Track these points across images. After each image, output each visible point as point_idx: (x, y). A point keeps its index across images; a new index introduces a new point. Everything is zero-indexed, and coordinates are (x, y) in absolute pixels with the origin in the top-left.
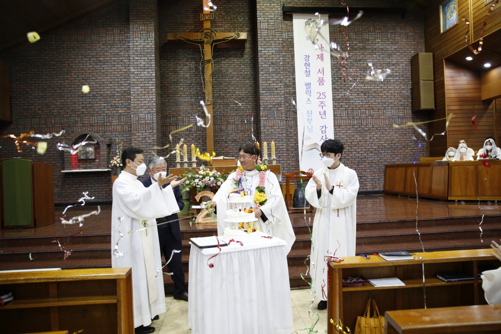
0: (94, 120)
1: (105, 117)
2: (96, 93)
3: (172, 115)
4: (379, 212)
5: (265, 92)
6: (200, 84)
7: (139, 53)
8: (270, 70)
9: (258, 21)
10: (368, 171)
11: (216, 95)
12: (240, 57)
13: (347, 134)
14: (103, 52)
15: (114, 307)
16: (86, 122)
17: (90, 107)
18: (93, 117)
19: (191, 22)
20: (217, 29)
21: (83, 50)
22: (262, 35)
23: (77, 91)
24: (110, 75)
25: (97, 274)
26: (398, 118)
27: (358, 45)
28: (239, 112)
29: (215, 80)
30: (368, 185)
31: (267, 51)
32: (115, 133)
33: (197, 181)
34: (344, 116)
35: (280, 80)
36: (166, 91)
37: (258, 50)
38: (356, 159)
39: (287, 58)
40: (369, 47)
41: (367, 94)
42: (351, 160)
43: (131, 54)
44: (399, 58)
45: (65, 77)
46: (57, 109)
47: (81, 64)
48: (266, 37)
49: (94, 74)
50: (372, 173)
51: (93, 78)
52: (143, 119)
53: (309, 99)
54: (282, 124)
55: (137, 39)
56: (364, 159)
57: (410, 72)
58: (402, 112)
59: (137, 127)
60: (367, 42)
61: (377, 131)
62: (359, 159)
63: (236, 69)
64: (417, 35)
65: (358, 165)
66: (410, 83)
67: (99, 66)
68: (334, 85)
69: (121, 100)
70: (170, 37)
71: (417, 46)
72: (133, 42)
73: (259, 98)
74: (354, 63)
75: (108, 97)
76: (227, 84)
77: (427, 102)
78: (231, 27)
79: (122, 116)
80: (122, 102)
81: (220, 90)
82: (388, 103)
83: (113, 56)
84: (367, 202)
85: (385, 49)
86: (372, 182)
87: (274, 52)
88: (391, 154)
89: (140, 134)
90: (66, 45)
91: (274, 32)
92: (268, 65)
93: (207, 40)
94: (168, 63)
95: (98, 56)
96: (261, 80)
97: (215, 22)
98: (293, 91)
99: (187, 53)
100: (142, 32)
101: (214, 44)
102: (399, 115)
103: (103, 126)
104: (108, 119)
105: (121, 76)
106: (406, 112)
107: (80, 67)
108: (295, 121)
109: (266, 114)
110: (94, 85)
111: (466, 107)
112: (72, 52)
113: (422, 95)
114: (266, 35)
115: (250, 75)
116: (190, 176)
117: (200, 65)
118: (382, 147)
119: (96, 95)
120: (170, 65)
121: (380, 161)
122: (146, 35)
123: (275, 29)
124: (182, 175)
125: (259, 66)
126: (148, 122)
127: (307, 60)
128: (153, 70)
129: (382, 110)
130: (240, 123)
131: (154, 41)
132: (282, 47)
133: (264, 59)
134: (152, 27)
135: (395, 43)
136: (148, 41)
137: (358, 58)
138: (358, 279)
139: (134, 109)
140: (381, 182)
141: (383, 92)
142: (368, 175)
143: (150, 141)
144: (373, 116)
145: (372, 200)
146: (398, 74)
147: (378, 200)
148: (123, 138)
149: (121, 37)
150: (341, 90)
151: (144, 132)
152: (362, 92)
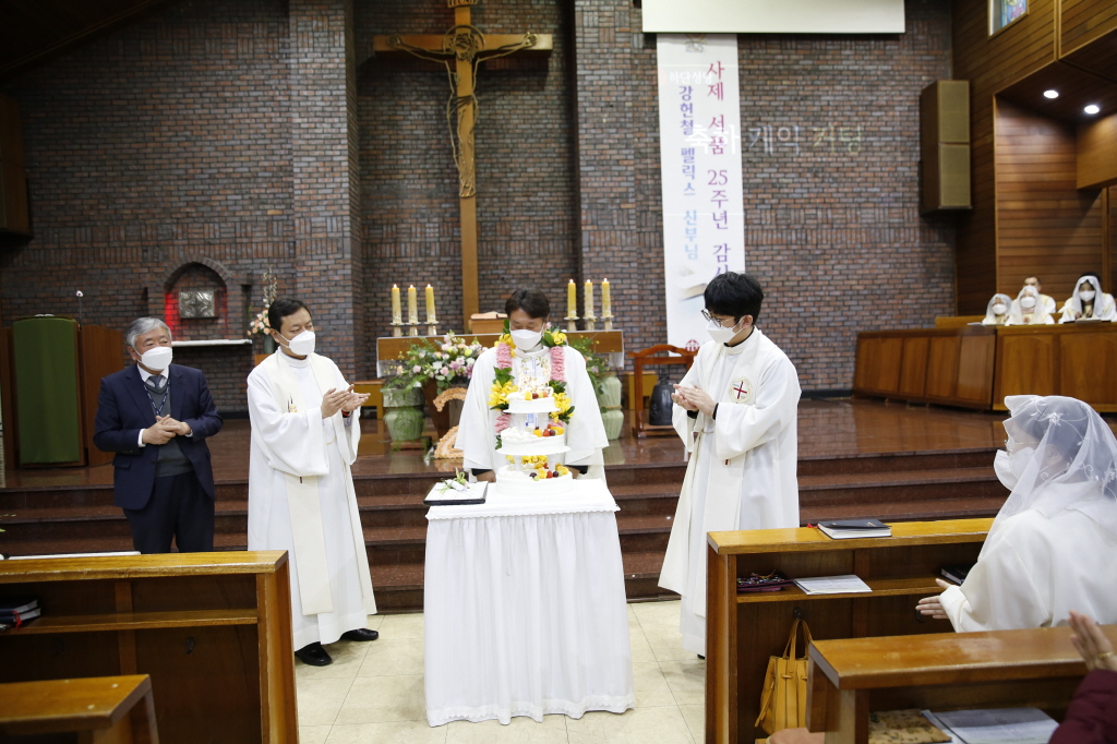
0: (213, 230)
1: (238, 225)
2: (215, 171)
3: (385, 221)
4: (841, 436)
5: (592, 168)
6: (447, 151)
7: (311, 82)
8: (604, 120)
9: (577, 9)
10: (820, 345)
11: (483, 175)
12: (537, 91)
13: (774, 263)
14: (231, 78)
15: (251, 634)
16: (196, 236)
17: (204, 202)
18: (211, 225)
19: (427, 11)
20: (486, 26)
21: (186, 74)
22: (586, 40)
23: (174, 166)
24: (248, 131)
25: (214, 562)
26: (890, 228)
27: (801, 62)
28: (534, 213)
29: (480, 141)
30: (820, 376)
31: (597, 78)
32: (259, 261)
33: (437, 365)
34: (769, 222)
35: (625, 141)
36: (373, 167)
37: (576, 75)
38: (794, 320)
39: (642, 94)
40: (827, 67)
41: (820, 175)
42: (783, 320)
43: (293, 82)
44: (893, 93)
45: (148, 134)
46: (132, 206)
47: (183, 106)
48: (595, 46)
49: (210, 128)
50: (827, 350)
51: (210, 138)
52: (319, 230)
53: (689, 185)
54: (629, 240)
55: (306, 50)
56: (811, 320)
57: (918, 124)
58: (897, 216)
59: (309, 248)
60: (821, 57)
61: (840, 257)
62: (799, 320)
63: (526, 117)
64: (935, 39)
65: (798, 332)
66: (918, 148)
67: (222, 111)
68: (746, 155)
69: (273, 187)
70: (381, 45)
71: (935, 66)
72: (296, 55)
73: (579, 182)
74: (791, 103)
75: (242, 181)
76: (508, 150)
77: (953, 192)
78: (517, 21)
79: (275, 223)
80: (275, 190)
81: (492, 164)
82: (866, 195)
83: (253, 88)
84: (816, 413)
85: (862, 73)
86: (827, 370)
87: (613, 78)
88: (870, 308)
89: (314, 263)
90: (148, 64)
91: (612, 34)
92: (599, 109)
93: (464, 51)
94: (377, 103)
95: (219, 89)
96: (584, 142)
97: (482, 11)
98: (655, 166)
99: (418, 82)
100: (316, 35)
101: (479, 60)
102: (891, 221)
103: (234, 246)
104: (243, 230)
105: (272, 133)
106: (906, 215)
107: (181, 112)
108: (657, 234)
109: (595, 217)
110: (212, 154)
111: (1040, 205)
112: (161, 79)
113: (943, 177)
114: (596, 40)
115: (559, 131)
116: (422, 355)
117: (448, 108)
118: (850, 293)
119: (217, 176)
120: (381, 108)
121: (846, 323)
122: (325, 40)
123: (615, 27)
124: (404, 354)
125: (580, 110)
126: (331, 235)
127: (687, 98)
128: (342, 119)
129: (853, 211)
130: (537, 238)
131: (343, 55)
132: (630, 67)
133: (590, 94)
134: (339, 23)
135: (885, 57)
136: (330, 55)
137: (801, 93)
138: (771, 578)
139: (302, 206)
140: (848, 370)
141: (857, 169)
142: (820, 355)
143: (337, 278)
144: (832, 224)
145: (827, 410)
146: (890, 129)
147: (839, 411)
148: (276, 271)
149: (270, 46)
150: (761, 165)
151: (324, 257)
152: (809, 170)
